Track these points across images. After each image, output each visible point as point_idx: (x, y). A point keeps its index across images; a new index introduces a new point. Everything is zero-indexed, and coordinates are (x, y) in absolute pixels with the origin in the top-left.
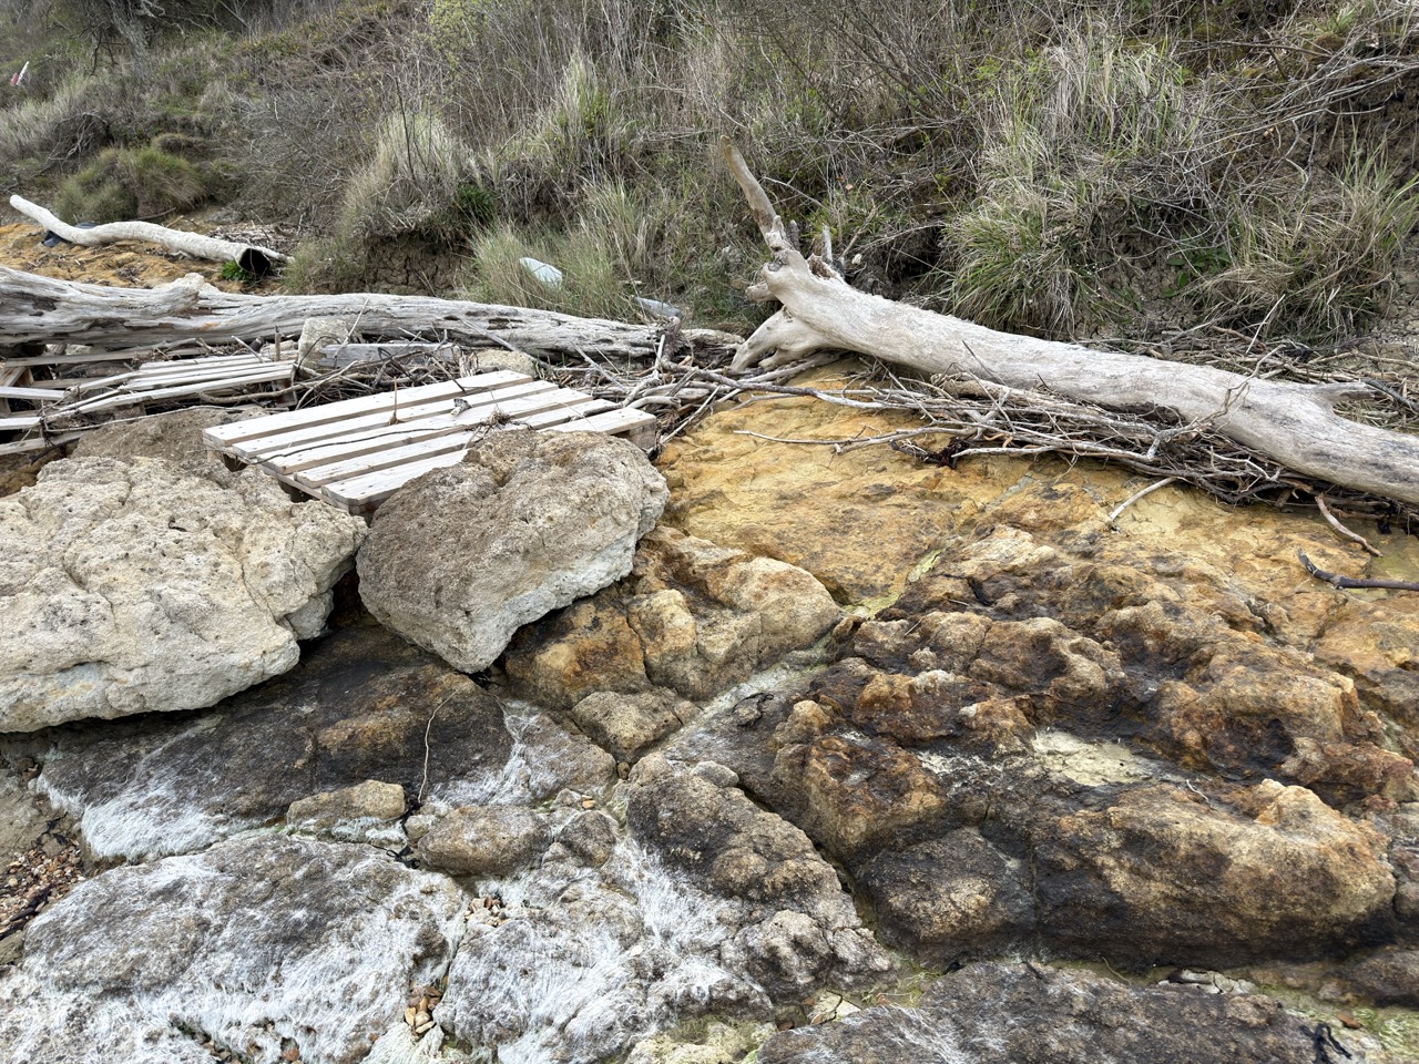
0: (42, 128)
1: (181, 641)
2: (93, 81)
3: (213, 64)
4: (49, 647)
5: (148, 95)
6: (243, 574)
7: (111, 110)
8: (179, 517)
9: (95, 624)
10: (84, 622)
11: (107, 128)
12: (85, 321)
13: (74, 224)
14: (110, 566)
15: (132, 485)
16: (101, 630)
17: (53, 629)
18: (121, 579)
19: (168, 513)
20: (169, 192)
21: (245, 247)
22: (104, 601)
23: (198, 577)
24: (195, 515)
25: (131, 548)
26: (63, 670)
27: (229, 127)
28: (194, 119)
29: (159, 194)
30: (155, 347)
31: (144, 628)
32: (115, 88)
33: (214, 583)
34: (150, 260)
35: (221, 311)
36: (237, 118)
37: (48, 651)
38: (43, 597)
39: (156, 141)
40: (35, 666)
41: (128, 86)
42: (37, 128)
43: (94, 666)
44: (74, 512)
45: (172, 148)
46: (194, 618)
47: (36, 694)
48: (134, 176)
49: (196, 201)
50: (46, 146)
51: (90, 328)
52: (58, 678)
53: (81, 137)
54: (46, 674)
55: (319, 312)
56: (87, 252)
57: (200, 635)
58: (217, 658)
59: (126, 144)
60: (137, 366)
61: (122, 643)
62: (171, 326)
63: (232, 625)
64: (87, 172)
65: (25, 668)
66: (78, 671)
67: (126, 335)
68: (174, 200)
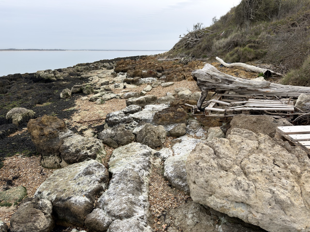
0: (224, 44)
1: (278, 211)
2: (236, 34)
3: (263, 28)
4: (236, 195)
5: (247, 36)
6: (301, 192)
7: (239, 39)
8: (277, 161)
9: (250, 193)
10: (247, 191)
11: (237, 43)
12: (238, 87)
13: (226, 63)
14: (256, 173)
15: (259, 143)
16: (252, 196)
17: (238, 189)
18: (260, 179)
19: (273, 158)
20: (248, 56)
21: (266, 70)
22: (254, 185)
23: (287, 190)
24: (282, 161)
25: (263, 169)
26: (236, 202)
27: (265, 42)
28: (256, 40)
29: (245, 57)
30: (252, 95)
31: (266, 202)
32: (241, 35)
33: (292, 193)
34: (242, 71)
35: (271, 88)
36: (267, 40)
37: (235, 196)
38: (235, 176)
39: (247, 45)
40: (230, 198)
41: (244, 34)
42: (223, 44)
43: (246, 205)
44: (244, 149)
45: (250, 47)
46: (285, 205)
47: (228, 207)
48: (241, 53)
49: (253, 58)
50: (224, 47)
51: (239, 89)
52: (235, 204)
53: (231, 45)
54: (232, 202)
55: (302, 91)
56: (228, 69)
57: (285, 212)
58: (289, 223)
59: (240, 46)
60: (247, 99)
61: (257, 203)
62: (257, 90)
63: (297, 212)
64: (231, 52)
65: (227, 197)
66: (241, 204)
67: (245, 91)
68: (248, 58)
